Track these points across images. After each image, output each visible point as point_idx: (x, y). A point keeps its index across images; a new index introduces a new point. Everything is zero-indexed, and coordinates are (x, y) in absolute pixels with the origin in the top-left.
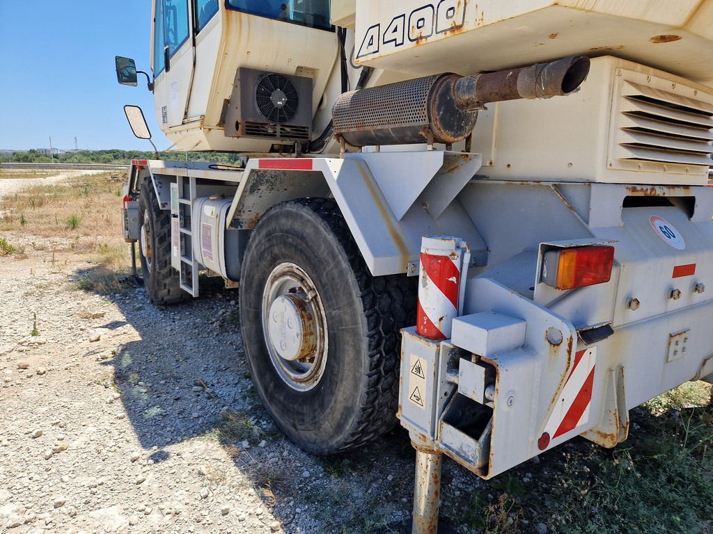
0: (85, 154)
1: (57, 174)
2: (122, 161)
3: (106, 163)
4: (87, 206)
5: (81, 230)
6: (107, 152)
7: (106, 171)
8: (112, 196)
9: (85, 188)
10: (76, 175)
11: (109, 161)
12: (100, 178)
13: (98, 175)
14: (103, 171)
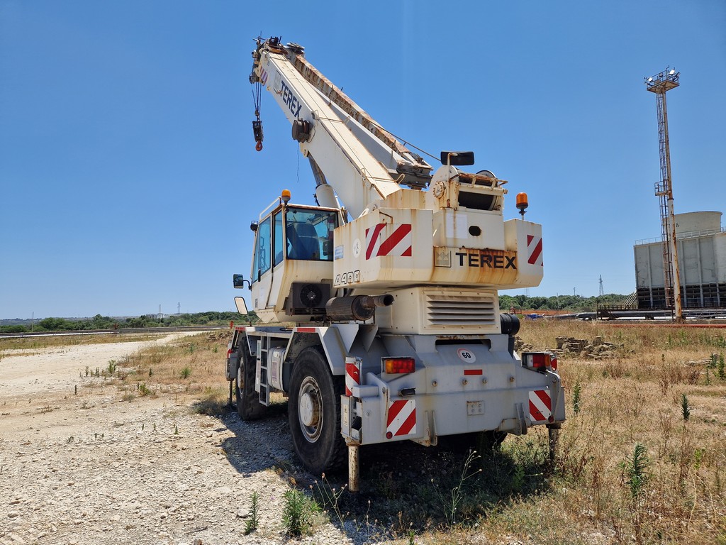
0: (186, 317)
1: (165, 336)
2: (215, 322)
3: (202, 324)
6: (204, 314)
7: (204, 332)
9: (190, 347)
10: (180, 337)
11: (205, 322)
12: (200, 338)
14: (201, 332)
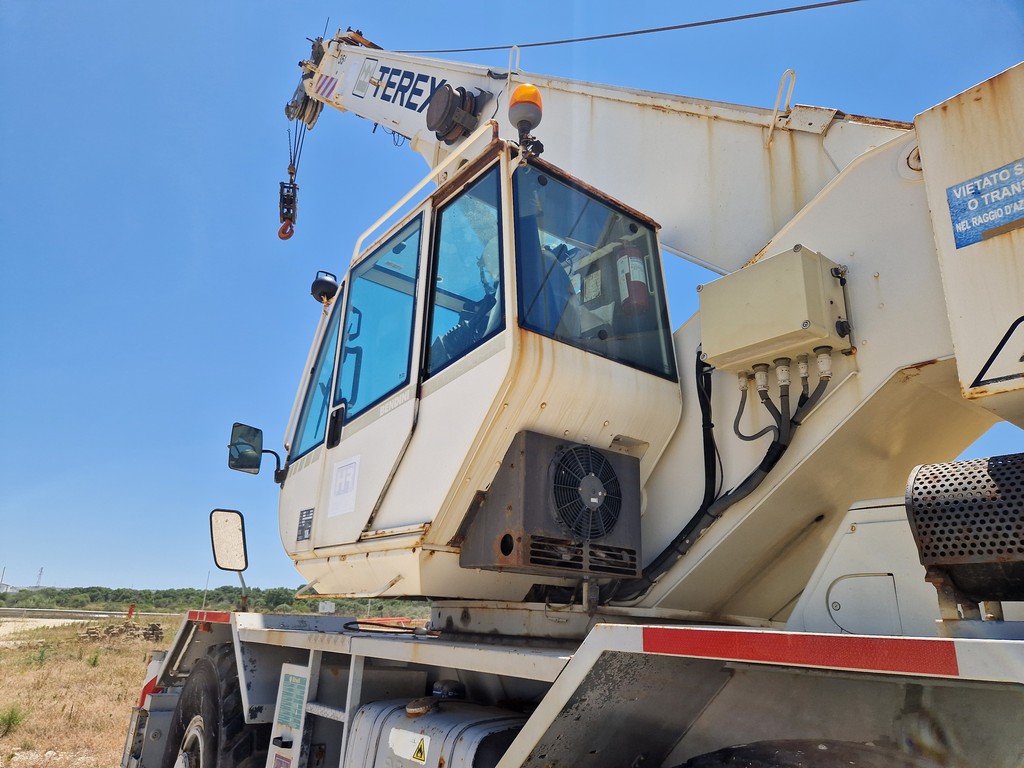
0: (49, 593)
2: (101, 605)
3: (76, 607)
4: (37, 686)
5: (21, 736)
6: (82, 591)
7: (77, 621)
8: (83, 665)
9: (39, 652)
10: (27, 629)
11: (82, 605)
12: (66, 632)
13: (63, 627)
14: (71, 621)
